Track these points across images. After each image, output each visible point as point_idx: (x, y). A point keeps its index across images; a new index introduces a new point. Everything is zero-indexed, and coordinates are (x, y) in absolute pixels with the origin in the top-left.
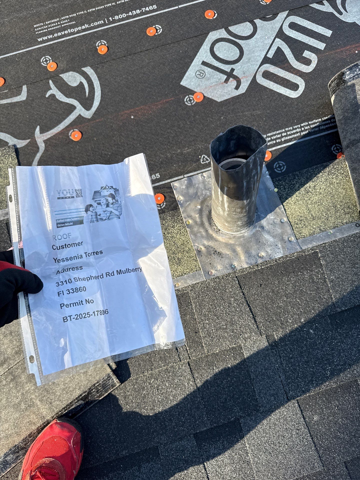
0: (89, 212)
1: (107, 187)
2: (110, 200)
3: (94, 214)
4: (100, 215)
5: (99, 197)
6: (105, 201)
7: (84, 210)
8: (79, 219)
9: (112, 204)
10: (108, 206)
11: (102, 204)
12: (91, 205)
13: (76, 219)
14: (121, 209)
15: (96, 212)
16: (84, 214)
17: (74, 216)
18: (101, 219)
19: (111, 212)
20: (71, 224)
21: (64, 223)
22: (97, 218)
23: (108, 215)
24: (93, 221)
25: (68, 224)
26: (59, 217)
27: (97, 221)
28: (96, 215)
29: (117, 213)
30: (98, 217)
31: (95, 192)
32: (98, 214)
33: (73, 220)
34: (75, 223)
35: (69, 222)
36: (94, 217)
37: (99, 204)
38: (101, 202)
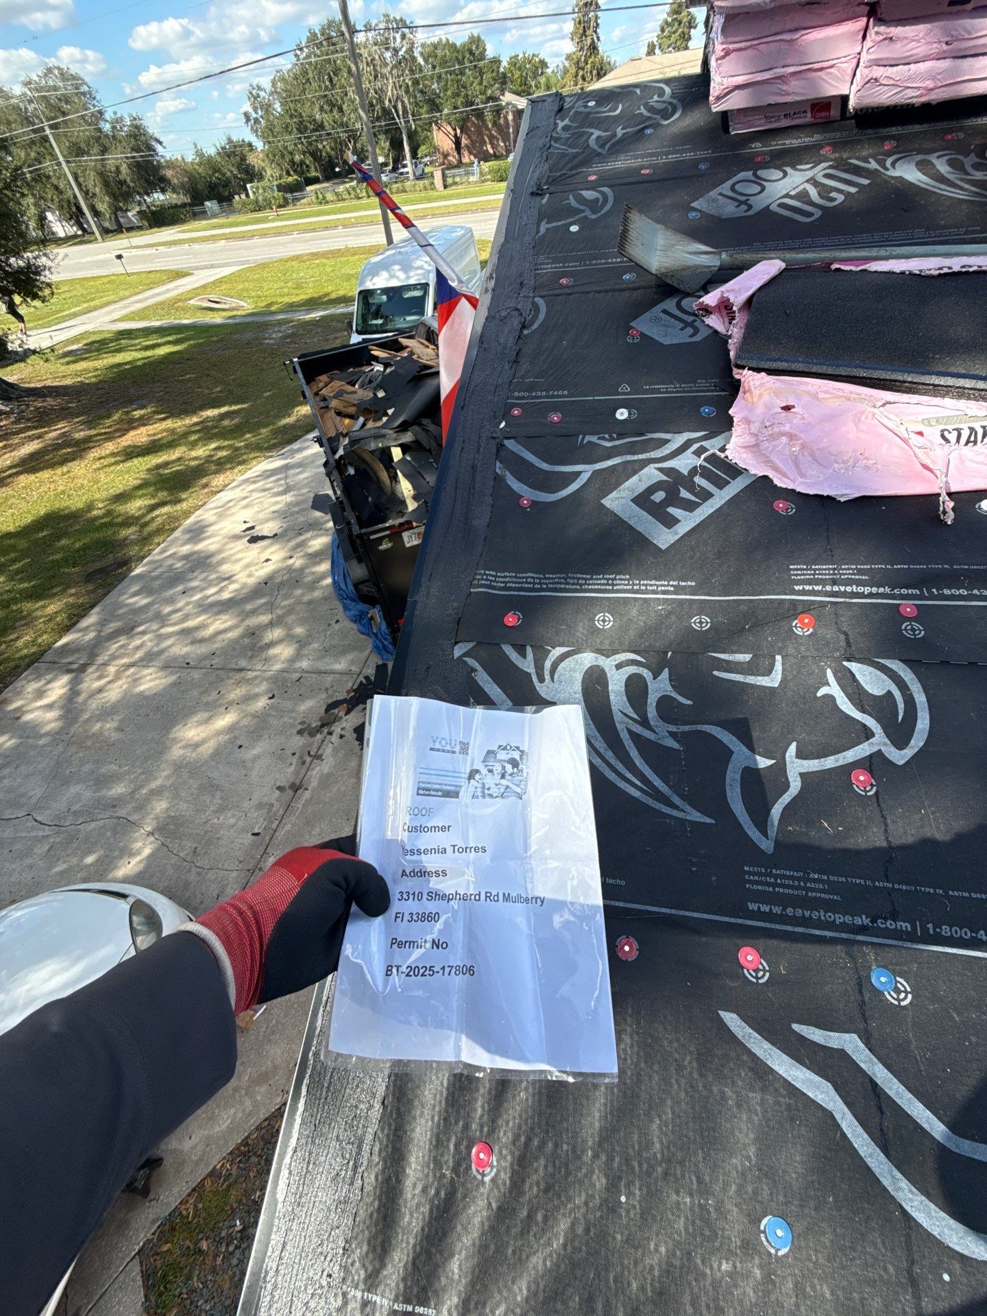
0: (472, 781)
1: (508, 748)
2: (509, 768)
3: (479, 785)
4: (489, 789)
5: (492, 760)
6: (500, 769)
7: (467, 776)
8: (453, 788)
9: (511, 775)
10: (503, 777)
11: (495, 772)
12: (477, 771)
13: (449, 788)
14: (526, 785)
15: (483, 784)
16: (464, 782)
17: (447, 783)
18: (491, 796)
19: (508, 787)
20: (440, 793)
21: (428, 790)
22: (483, 792)
23: (502, 790)
24: (477, 797)
25: (435, 793)
26: (424, 778)
27: (484, 797)
28: (483, 787)
29: (519, 790)
30: (486, 791)
31: (489, 752)
32: (487, 787)
33: (444, 787)
34: (447, 794)
35: (437, 791)
36: (479, 790)
37: (491, 771)
38: (494, 768)
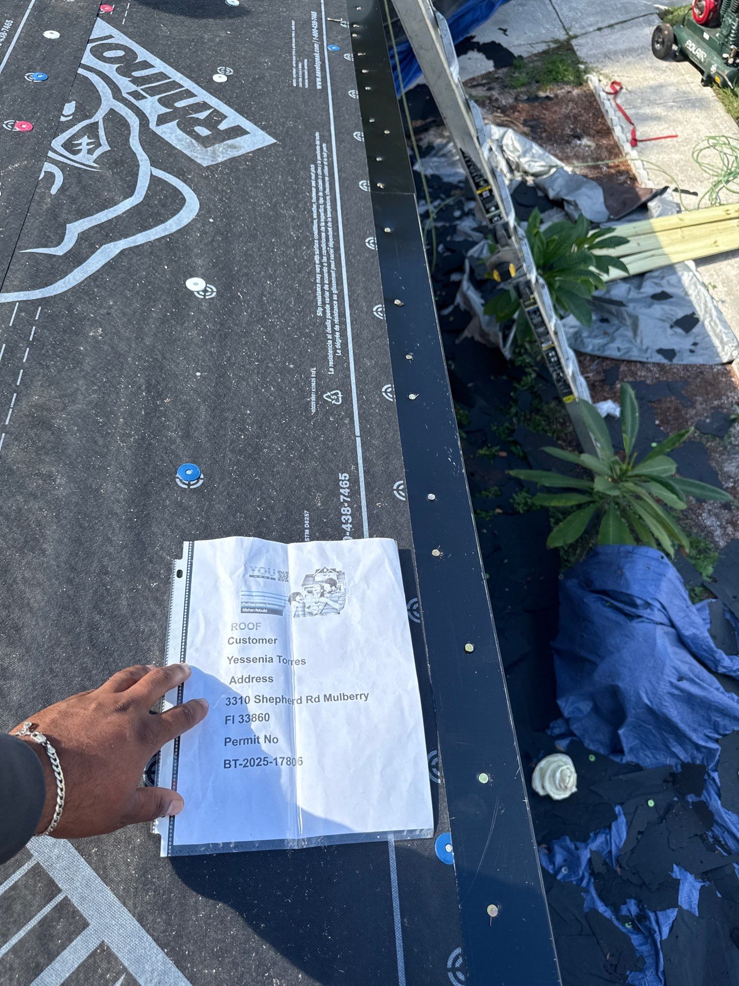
0: (293, 601)
1: (325, 570)
3: (301, 605)
4: (309, 608)
7: (287, 597)
8: (277, 607)
11: (314, 592)
13: (273, 607)
14: (344, 601)
17: (272, 602)
19: (326, 604)
20: (264, 611)
22: (304, 611)
25: (260, 610)
26: (247, 598)
28: (304, 607)
34: (272, 612)
37: (310, 592)
38: (313, 589)
